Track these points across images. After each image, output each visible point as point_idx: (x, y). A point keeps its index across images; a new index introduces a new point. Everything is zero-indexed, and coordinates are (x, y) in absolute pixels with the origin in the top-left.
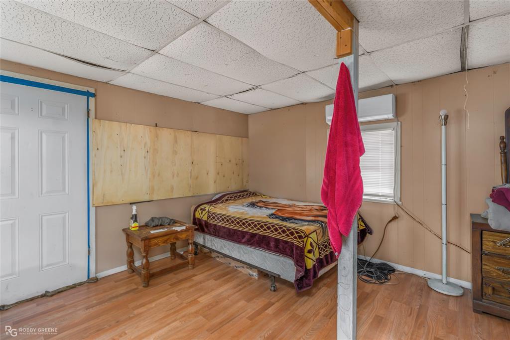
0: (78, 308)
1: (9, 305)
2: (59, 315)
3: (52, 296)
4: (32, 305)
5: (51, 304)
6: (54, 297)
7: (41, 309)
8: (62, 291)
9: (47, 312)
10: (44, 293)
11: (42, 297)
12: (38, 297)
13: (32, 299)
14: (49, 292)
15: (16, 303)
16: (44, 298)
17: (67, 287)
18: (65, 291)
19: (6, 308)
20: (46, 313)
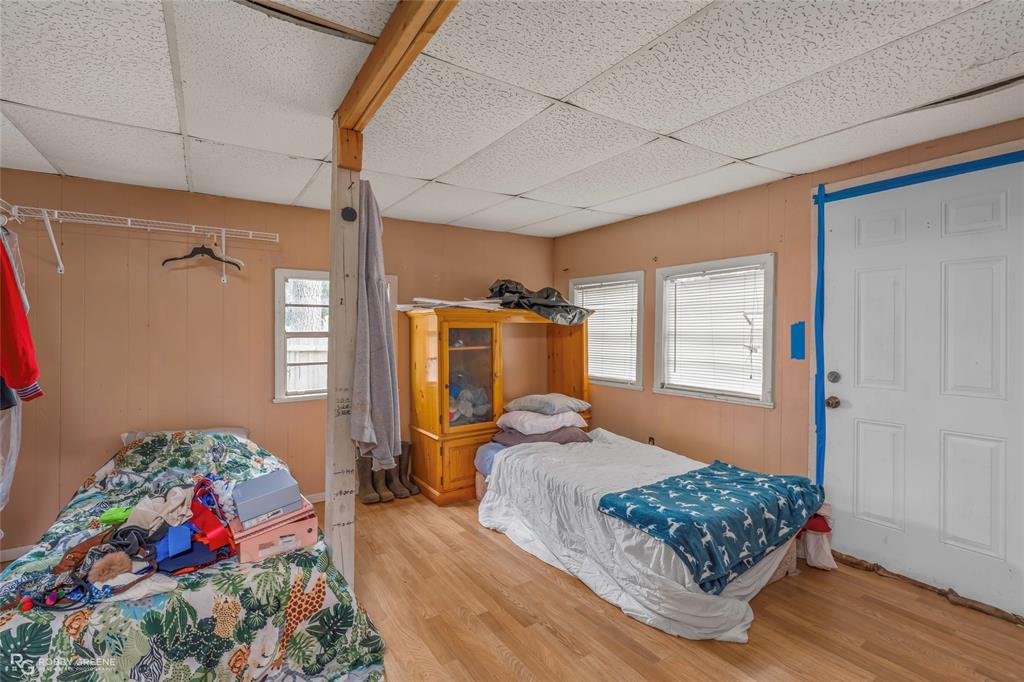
0: (964, 656)
1: (888, 572)
2: (925, 637)
3: (955, 604)
4: (913, 594)
5: (939, 614)
6: (956, 609)
7: (917, 609)
8: (981, 611)
9: (916, 620)
10: (947, 590)
11: (939, 594)
12: (933, 589)
13: (922, 587)
14: (956, 595)
15: (899, 576)
16: (943, 598)
17: (997, 610)
18: (988, 614)
19: (880, 572)
20: (912, 618)
